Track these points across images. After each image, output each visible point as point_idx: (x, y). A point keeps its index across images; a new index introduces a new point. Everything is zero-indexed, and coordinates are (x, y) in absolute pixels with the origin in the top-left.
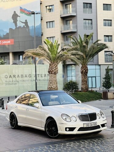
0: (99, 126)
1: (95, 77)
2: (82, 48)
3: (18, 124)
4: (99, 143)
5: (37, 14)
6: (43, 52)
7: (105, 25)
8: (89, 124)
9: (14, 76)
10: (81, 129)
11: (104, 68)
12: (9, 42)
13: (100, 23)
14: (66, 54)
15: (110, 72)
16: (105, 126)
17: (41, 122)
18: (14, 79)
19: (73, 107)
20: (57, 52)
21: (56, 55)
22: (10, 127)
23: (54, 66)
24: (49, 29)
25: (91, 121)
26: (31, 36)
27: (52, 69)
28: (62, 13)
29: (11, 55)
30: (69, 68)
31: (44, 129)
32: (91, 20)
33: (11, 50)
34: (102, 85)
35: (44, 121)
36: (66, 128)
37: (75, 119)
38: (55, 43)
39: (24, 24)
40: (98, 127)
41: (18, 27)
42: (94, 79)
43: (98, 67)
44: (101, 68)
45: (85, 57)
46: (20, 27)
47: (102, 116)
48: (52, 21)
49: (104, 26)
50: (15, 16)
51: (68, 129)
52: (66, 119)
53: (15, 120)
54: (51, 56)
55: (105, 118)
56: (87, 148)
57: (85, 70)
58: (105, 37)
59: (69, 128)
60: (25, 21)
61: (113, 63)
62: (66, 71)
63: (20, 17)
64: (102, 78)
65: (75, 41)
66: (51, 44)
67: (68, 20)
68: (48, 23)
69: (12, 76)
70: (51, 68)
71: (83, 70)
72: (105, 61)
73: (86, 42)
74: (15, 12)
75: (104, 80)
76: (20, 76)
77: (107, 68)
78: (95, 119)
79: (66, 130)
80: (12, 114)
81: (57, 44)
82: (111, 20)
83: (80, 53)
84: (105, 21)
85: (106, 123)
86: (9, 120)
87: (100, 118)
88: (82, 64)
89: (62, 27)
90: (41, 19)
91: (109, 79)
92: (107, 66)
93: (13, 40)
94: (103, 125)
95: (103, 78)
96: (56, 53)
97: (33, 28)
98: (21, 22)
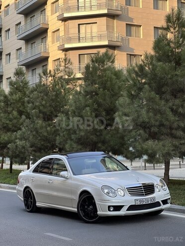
0: (158, 202)
3: (37, 204)
8: (144, 200)
25: (146, 195)
31: (76, 210)
35: (76, 198)
36: (109, 207)
37: (122, 193)
47: (163, 188)
51: (112, 209)
52: (109, 193)
55: (168, 191)
78: (153, 192)
79: (109, 210)
80: (27, 189)
85: (169, 199)
86: (23, 199)
87: (159, 191)
94: (165, 202)
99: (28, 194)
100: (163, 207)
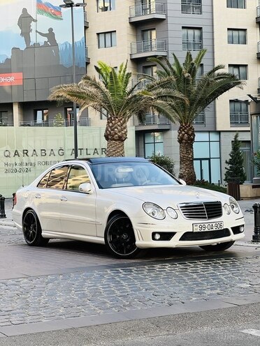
0: (227, 230)
1: (209, 159)
2: (181, 85)
3: (43, 234)
4: (229, 265)
5: (78, 5)
6: (93, 90)
7: (231, 41)
8: (206, 225)
9: (26, 152)
10: (187, 236)
11: (228, 140)
12: (12, 79)
13: (221, 36)
14: (145, 96)
15: (240, 148)
16: (240, 232)
17: (96, 224)
18: (25, 159)
19: (165, 192)
20: (124, 92)
21: (122, 99)
22: (24, 241)
23: (119, 123)
24: (103, 49)
25: (209, 218)
26: (62, 65)
27: (113, 130)
28: (133, 13)
29: (16, 109)
30: (149, 139)
31: (103, 240)
32: (200, 29)
33: (16, 98)
34: (224, 177)
35: (103, 222)
36: (154, 234)
37: (173, 214)
38: (120, 72)
39: (46, 39)
40: (225, 233)
41: (31, 44)
42: (205, 163)
43: (214, 137)
44: (222, 139)
45: (187, 103)
46: (36, 45)
47: (235, 209)
48: (111, 32)
49: (229, 42)
50: (25, 21)
51: (158, 237)
52: (153, 214)
53: (35, 226)
54: (111, 99)
55: (241, 215)
56: (202, 273)
57: (188, 134)
58: (232, 68)
59: (160, 233)
60: (48, 32)
61: (252, 128)
62: (141, 145)
63: (36, 21)
64: (223, 162)
65: (166, 70)
66: (111, 73)
67: (147, 30)
68: (102, 37)
69: (21, 153)
70: (111, 127)
71: (183, 135)
72: (231, 123)
73: (191, 69)
74: (25, 10)
75: (228, 166)
76: (39, 152)
77: (235, 139)
78: (219, 214)
79: (154, 239)
80: (29, 212)
81: (126, 73)
82: (245, 30)
83: (177, 94)
84: (231, 32)
85: (243, 225)
86: (21, 227)
87: (229, 214)
88: (181, 122)
89: (133, 46)
90: (86, 28)
91: (241, 162)
92: (235, 134)
93: (20, 75)
94: (237, 230)
95: (226, 162)
96: (122, 93)
97: (66, 46)
98: (40, 34)
99: (30, 219)
100: (233, 237)
